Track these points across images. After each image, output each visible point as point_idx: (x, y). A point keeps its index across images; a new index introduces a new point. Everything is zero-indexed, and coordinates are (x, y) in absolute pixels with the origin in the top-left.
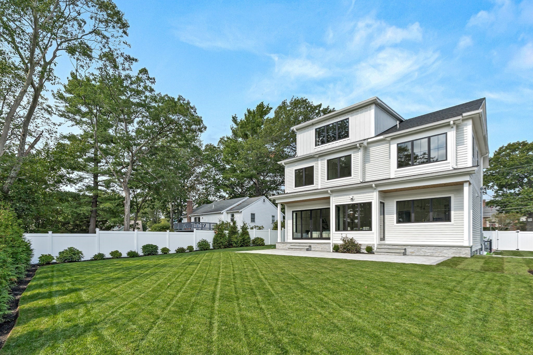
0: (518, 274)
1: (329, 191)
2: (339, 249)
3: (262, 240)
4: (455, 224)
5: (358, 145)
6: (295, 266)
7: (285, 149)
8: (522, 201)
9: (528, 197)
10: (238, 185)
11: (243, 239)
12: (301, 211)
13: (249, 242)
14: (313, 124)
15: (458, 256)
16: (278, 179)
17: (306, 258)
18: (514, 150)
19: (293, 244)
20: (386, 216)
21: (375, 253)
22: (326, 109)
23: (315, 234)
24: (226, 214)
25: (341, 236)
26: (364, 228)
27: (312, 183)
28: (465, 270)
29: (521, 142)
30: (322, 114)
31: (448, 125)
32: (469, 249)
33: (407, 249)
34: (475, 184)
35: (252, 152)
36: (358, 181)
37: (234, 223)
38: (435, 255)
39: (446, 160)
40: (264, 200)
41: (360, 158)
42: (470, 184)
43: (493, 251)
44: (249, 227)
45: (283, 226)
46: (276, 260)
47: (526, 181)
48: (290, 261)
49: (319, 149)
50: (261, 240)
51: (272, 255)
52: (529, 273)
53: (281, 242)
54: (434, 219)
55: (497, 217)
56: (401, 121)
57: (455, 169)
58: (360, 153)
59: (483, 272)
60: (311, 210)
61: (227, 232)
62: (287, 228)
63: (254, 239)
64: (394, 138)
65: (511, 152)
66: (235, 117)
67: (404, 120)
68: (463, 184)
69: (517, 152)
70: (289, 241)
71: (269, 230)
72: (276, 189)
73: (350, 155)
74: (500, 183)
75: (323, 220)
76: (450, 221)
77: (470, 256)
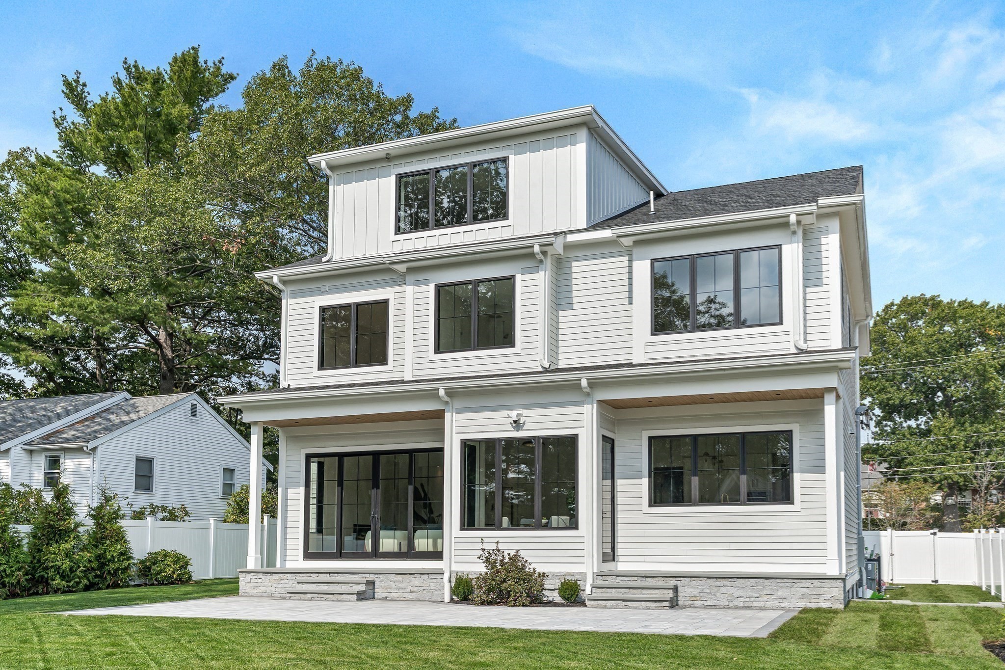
0: (964, 655)
1: (442, 392)
2: (471, 592)
3: (182, 562)
4: (803, 512)
5: (537, 248)
6: (322, 662)
7: (283, 231)
8: (934, 452)
9: (945, 442)
10: (82, 343)
11: (98, 557)
12: (341, 456)
13: (127, 568)
14: (388, 158)
15: (813, 606)
16: (252, 334)
17: (359, 628)
18: (914, 317)
19: (305, 578)
20: (619, 482)
21: (588, 603)
22: (427, 117)
23: (389, 542)
24: (23, 456)
25: (480, 546)
26: (554, 518)
27: (382, 359)
28: (843, 650)
29: (928, 296)
30: (415, 131)
31: (783, 224)
32: (840, 584)
33: (680, 589)
34: (846, 399)
35: (149, 222)
36: (538, 364)
37: (61, 494)
38: (755, 605)
39: (781, 323)
40: (194, 407)
41: (541, 289)
42: (838, 397)
43: (884, 587)
44: (126, 510)
45: (269, 509)
46: (242, 641)
47: (940, 399)
48: (299, 644)
49: (408, 246)
50: (175, 562)
51: (224, 622)
52: (987, 652)
53: (259, 569)
54: (749, 494)
55: (882, 492)
56: (659, 195)
57: (802, 352)
58: (542, 273)
59: (887, 652)
60: (376, 455)
61: (24, 529)
62: (285, 517)
63: (147, 559)
64: (643, 242)
65: (909, 320)
66: (77, 81)
67: (665, 193)
68: (823, 397)
69: (920, 323)
70: (290, 565)
71: (212, 521)
72: (241, 372)
73: (512, 278)
74: (889, 399)
75: (416, 491)
76: (792, 503)
77: (842, 606)
